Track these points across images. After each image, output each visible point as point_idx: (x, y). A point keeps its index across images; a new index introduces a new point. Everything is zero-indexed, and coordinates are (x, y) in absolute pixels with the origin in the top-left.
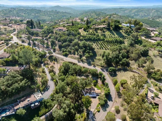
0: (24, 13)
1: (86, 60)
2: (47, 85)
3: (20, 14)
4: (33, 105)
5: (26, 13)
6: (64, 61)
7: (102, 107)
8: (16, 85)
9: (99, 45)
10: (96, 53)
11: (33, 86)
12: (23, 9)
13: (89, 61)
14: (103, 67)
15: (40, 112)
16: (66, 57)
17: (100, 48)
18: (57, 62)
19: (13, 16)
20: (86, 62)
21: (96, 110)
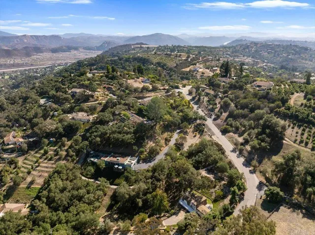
0: (268, 53)
1: (248, 152)
2: (155, 157)
3: (261, 52)
4: (116, 166)
5: (272, 53)
6: (210, 139)
7: (176, 231)
8: (120, 136)
9: (306, 135)
10: (282, 148)
11: (135, 148)
12: (270, 45)
13: (253, 156)
14: (267, 182)
15: (117, 179)
16: (222, 135)
17: (301, 142)
18: (201, 136)
19: (244, 56)
20: (245, 157)
21: (166, 227)
